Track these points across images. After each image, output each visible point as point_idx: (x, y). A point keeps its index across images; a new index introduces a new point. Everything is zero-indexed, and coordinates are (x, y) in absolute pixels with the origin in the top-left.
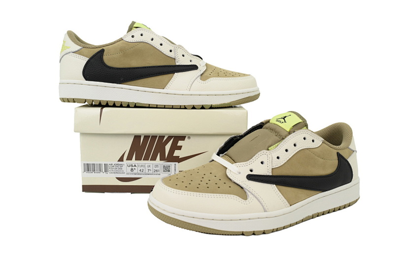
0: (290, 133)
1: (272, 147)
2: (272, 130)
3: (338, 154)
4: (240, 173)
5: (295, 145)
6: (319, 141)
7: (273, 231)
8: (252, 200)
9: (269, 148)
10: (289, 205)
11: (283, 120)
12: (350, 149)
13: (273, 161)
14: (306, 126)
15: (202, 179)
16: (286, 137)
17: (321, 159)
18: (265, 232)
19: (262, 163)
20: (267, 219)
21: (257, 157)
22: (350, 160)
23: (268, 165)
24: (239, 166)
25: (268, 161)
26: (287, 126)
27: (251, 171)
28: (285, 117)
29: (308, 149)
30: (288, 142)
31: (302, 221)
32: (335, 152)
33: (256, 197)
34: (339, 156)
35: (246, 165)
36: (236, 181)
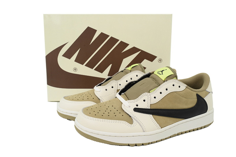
0: (164, 82)
1: (152, 90)
2: (154, 79)
3: (198, 95)
4: (130, 107)
5: (167, 89)
6: (184, 87)
7: (149, 144)
8: (135, 124)
9: (150, 91)
10: (160, 128)
11: (161, 73)
12: (207, 91)
13: (151, 99)
14: (176, 77)
15: (106, 110)
16: (161, 84)
17: (184, 98)
18: (143, 144)
19: (144, 101)
20: (145, 136)
21: (142, 97)
22: (206, 99)
23: (148, 102)
24: (129, 102)
25: (148, 99)
26: (163, 77)
27: (137, 105)
28: (163, 71)
29: (175, 92)
30: (162, 88)
31: (170, 137)
32: (195, 94)
33: (138, 123)
34: (198, 96)
35: (134, 102)
36: (127, 112)
